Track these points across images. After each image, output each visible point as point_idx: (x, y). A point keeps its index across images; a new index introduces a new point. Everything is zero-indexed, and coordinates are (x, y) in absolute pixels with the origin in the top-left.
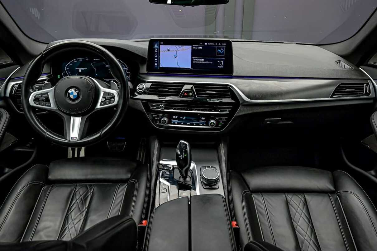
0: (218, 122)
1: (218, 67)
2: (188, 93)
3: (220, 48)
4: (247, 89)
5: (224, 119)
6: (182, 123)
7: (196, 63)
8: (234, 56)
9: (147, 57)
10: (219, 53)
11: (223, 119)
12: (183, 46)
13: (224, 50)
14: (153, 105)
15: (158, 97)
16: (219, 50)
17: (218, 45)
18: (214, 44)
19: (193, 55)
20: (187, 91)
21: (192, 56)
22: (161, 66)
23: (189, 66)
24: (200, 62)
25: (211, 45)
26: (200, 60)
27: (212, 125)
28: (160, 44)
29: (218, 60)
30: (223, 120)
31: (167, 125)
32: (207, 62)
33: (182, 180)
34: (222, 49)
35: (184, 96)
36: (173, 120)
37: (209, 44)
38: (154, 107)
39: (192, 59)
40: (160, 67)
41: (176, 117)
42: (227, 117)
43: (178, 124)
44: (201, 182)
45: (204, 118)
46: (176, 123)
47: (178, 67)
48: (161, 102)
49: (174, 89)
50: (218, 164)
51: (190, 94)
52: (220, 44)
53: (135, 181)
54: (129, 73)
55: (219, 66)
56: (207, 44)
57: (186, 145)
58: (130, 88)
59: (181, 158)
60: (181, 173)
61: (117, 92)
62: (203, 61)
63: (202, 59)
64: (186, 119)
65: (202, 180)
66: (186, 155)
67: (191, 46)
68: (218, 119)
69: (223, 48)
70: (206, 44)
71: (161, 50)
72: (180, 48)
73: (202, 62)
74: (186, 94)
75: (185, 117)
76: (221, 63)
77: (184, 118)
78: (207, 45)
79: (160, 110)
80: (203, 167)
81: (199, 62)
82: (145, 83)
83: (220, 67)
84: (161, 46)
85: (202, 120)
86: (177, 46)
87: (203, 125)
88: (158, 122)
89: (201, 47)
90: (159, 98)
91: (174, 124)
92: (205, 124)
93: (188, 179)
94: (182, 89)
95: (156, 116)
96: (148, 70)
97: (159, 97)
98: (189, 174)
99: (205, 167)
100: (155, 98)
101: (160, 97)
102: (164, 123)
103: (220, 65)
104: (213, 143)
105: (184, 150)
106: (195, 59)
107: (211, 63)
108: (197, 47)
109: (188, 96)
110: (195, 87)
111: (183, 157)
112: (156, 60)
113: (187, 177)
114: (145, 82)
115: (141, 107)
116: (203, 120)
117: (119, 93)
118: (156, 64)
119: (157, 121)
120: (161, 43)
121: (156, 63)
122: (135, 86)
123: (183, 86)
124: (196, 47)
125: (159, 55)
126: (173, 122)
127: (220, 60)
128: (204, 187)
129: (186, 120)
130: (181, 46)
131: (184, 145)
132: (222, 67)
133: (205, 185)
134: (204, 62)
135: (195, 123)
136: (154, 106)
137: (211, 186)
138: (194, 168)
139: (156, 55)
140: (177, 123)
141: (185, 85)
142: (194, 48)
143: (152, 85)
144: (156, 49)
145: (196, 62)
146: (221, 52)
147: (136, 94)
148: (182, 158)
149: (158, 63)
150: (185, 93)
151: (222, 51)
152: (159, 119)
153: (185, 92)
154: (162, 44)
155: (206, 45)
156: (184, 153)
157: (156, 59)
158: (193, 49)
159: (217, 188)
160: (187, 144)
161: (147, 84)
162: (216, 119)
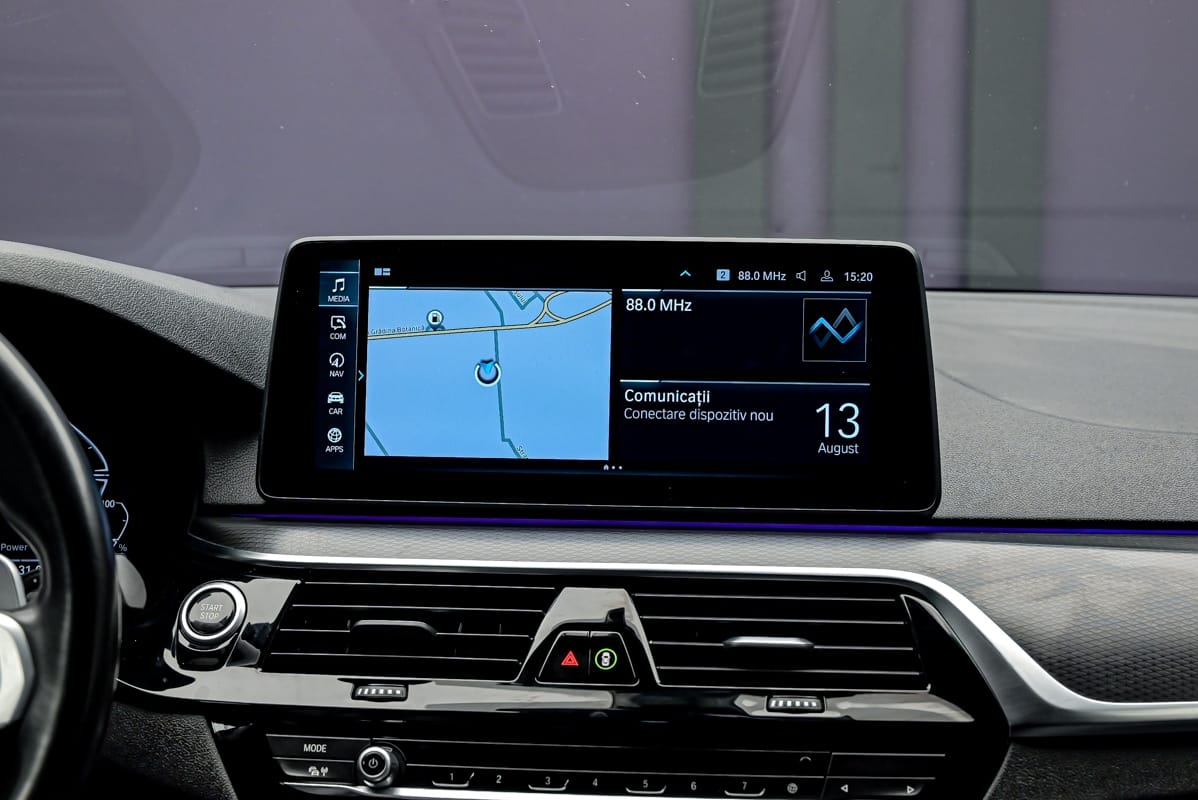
1: (822, 448)
2: (585, 647)
3: (831, 312)
4: (1055, 617)
7: (644, 421)
8: (940, 384)
9: (261, 382)
10: (821, 344)
12: (544, 294)
13: (858, 318)
14: (307, 748)
15: (350, 686)
16: (822, 321)
17: (813, 282)
18: (782, 277)
19: (622, 364)
20: (577, 642)
21: (617, 371)
22: (371, 449)
23: (591, 443)
24: (682, 415)
25: (762, 284)
26: (676, 397)
28: (369, 280)
29: (822, 396)
32: (736, 415)
34: (845, 312)
35: (556, 676)
37: (744, 276)
38: (314, 772)
39: (616, 391)
40: (367, 453)
47: (512, 456)
48: (371, 724)
49: (472, 622)
51: (606, 659)
52: (827, 277)
54: (118, 507)
55: (829, 442)
56: (734, 275)
58: (125, 607)
61: (23, 625)
62: (705, 407)
63: (694, 389)
67: (605, 297)
69: (856, 309)
70: (723, 275)
71: (373, 326)
72: (522, 308)
73: (695, 416)
74: (570, 660)
76: (839, 420)
78: (734, 282)
79: (361, 789)
81: (672, 415)
82: (247, 580)
83: (837, 450)
84: (375, 294)
86: (502, 296)
89: (687, 297)
90: (354, 696)
94: (541, 617)
96: (265, 480)
97: (358, 684)
100: (327, 691)
101: (366, 683)
103: (835, 439)
106: (644, 389)
107: (767, 417)
108: (657, 298)
109: (584, 676)
110: (642, 607)
112: (336, 405)
114: (245, 571)
115: (212, 766)
117: (39, 636)
118: (335, 434)
120: (378, 272)
121: (336, 421)
122: (166, 598)
123: (546, 602)
124: (645, 298)
125: (363, 367)
127: (835, 399)
130: (531, 294)
132: (853, 449)
134: (709, 417)
136: (315, 759)
139: (336, 361)
141: (566, 590)
142: (634, 305)
143: (296, 595)
144: (341, 320)
145: (651, 414)
146: (843, 340)
147: (170, 659)
149: (354, 420)
150: (561, 650)
151: (844, 328)
153: (568, 644)
154: (382, 281)
155: (723, 285)
157: (332, 398)
158: (621, 317)
161: (259, 584)
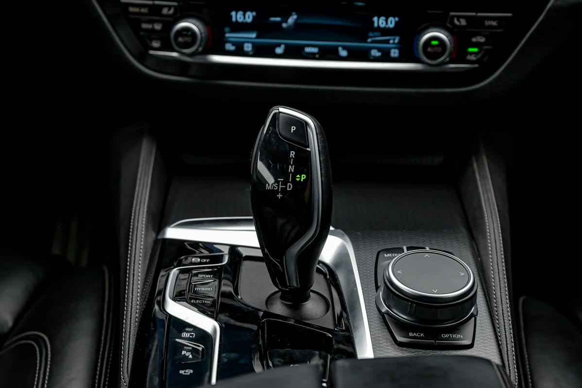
0: (461, 38)
5: (494, 23)
6: (279, 45)
11: (487, 23)
27: (434, 50)
30: (491, 27)
31: (198, 59)
33: (279, 308)
36: (232, 31)
41: (249, 17)
42: (509, 15)
43: (259, 52)
44: (382, 315)
45: (392, 22)
46: (248, 47)
50: (467, 240)
53: (37, 339)
57: (303, 125)
59: (277, 192)
60: (277, 275)
64: (296, 24)
65: (384, 309)
66: (304, 177)
68: (463, 22)
75: (295, 17)
77: (291, 20)
80: (388, 251)
85: (379, 29)
87: (385, 57)
88: (156, 44)
91: (239, 51)
92: (395, 53)
93: (313, 308)
95: (144, 10)
98: (319, 284)
99: (400, 250)
102: (187, 45)
104: (437, 160)
105: (292, 154)
111: (290, 187)
113: (306, 298)
116: (385, 32)
119: (151, 40)
126: (234, 44)
128: (400, 339)
129: (298, 30)
131: (293, 128)
133: (404, 327)
135: (344, 48)
137: (435, 334)
138: (342, 259)
140: (254, 45)
148: (284, 191)
152: (158, 27)
156: (291, 169)
159: (468, 342)
160: (307, 123)
162: (452, 23)
